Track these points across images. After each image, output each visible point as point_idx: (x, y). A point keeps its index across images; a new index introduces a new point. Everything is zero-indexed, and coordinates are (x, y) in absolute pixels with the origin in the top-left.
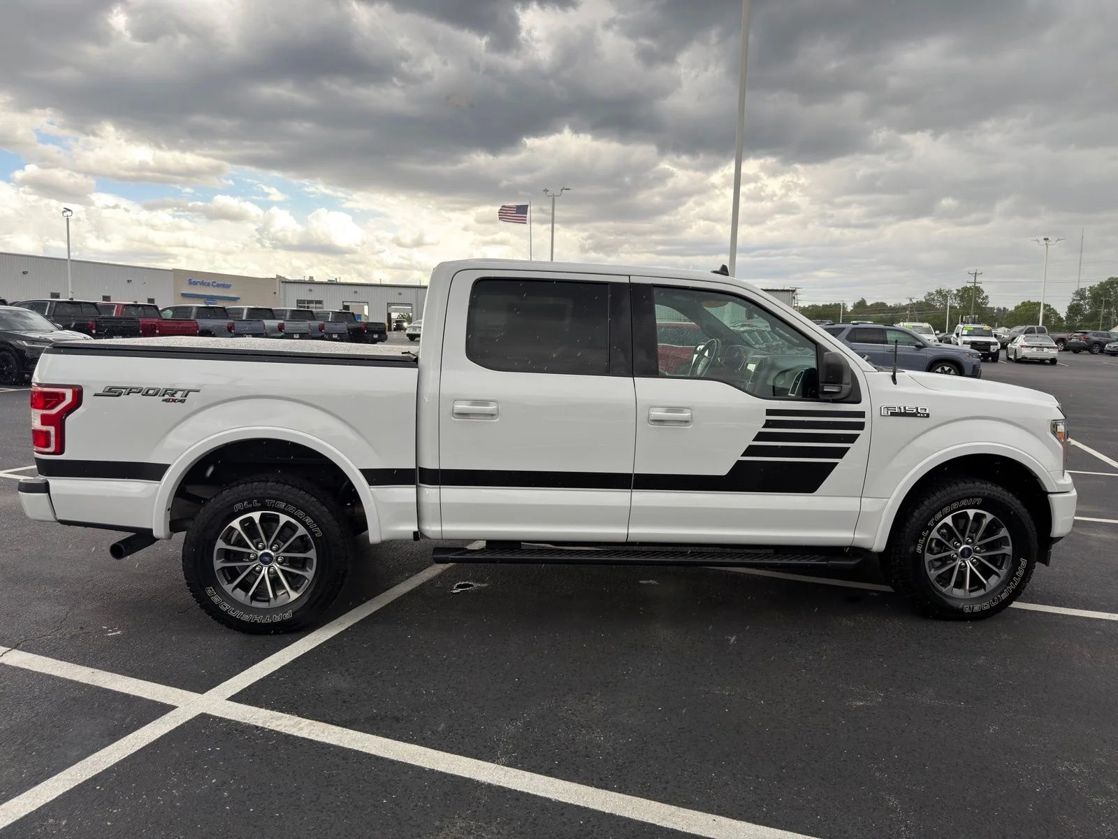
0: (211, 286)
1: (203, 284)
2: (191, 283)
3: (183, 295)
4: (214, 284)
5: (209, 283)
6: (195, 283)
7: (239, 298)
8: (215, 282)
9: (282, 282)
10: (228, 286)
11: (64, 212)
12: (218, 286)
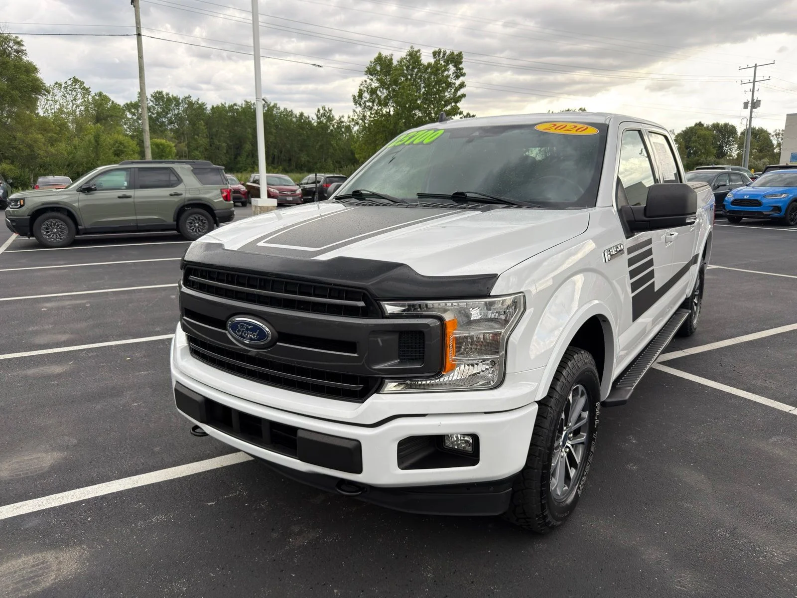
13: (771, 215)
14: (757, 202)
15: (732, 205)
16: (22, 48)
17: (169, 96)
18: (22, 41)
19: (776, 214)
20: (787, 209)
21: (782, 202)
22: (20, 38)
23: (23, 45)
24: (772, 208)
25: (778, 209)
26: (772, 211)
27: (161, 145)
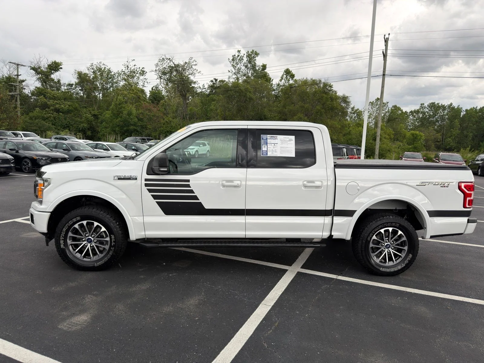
16: (332, 89)
17: (439, 105)
18: (332, 85)
22: (332, 84)
23: (332, 87)
27: (416, 134)
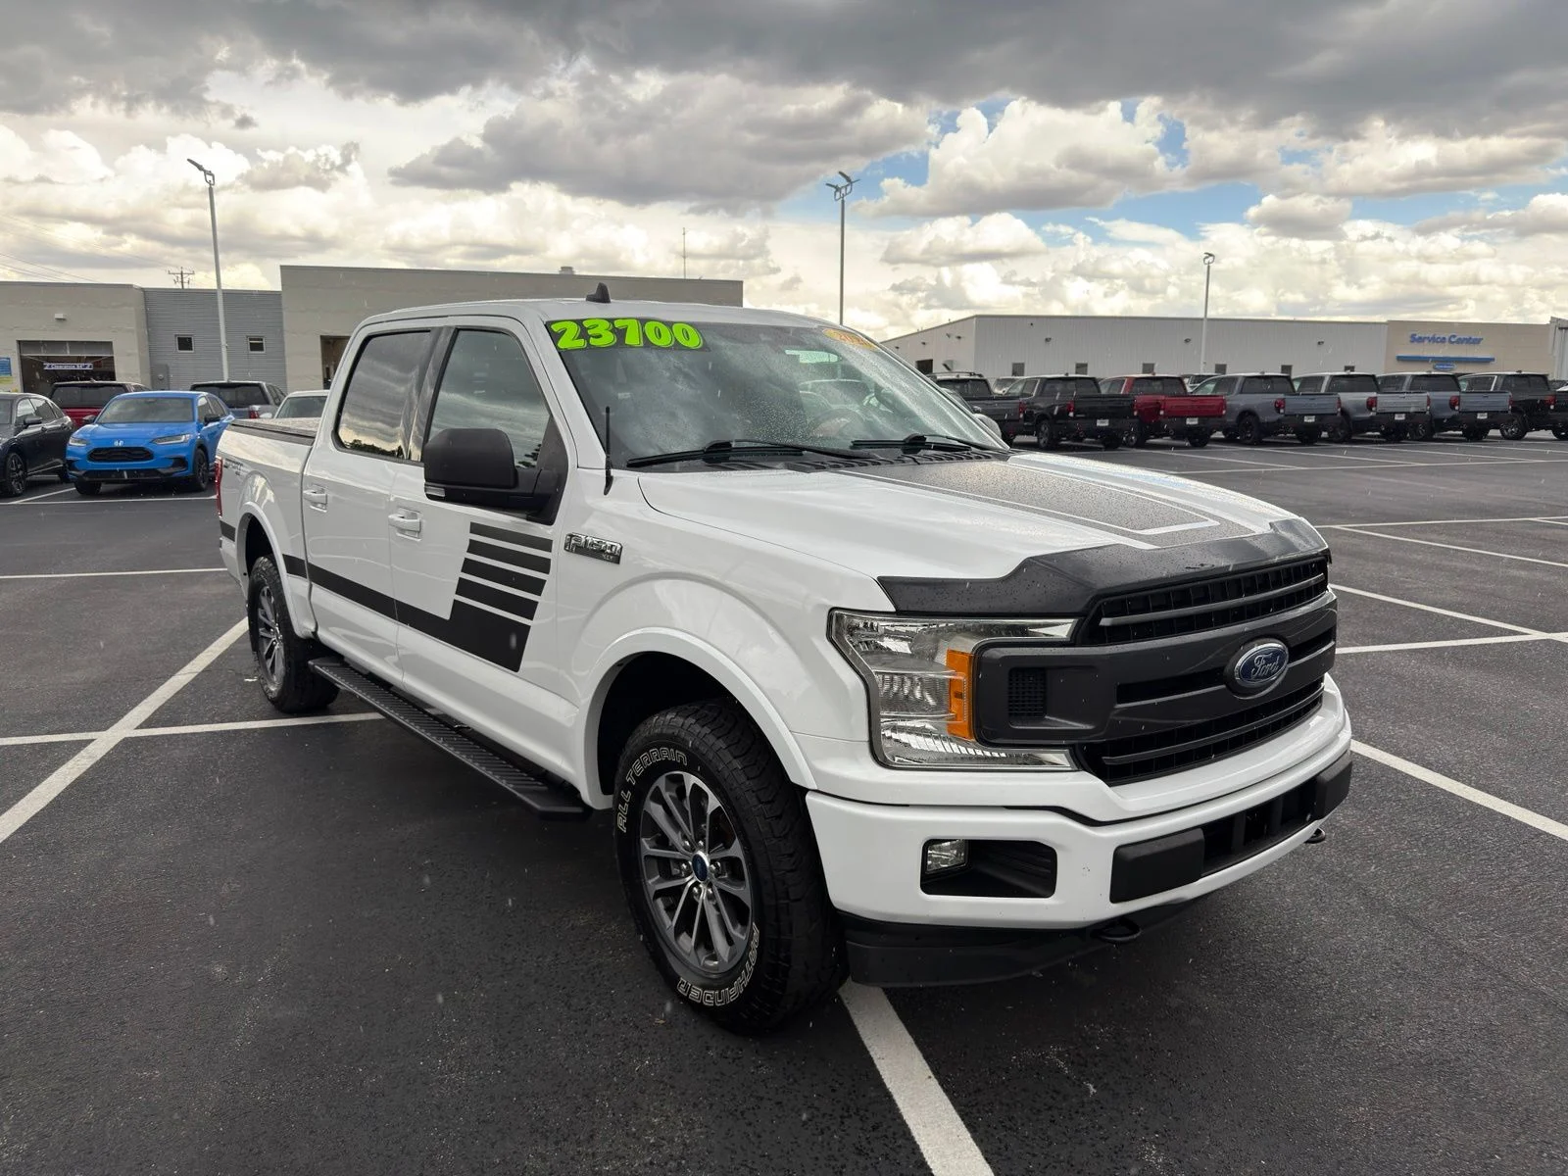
0: (1447, 343)
1: (1433, 340)
2: (1414, 339)
3: (1399, 359)
4: (1453, 340)
5: (1444, 338)
6: (1421, 340)
7: (1493, 360)
8: (1454, 336)
9: (1561, 329)
10: (1477, 341)
11: (1207, 257)
12: (1460, 341)
13: (173, 473)
14: (141, 452)
15: (89, 459)
19: (180, 472)
20: (194, 463)
21: (185, 449)
24: (172, 462)
25: (181, 462)
26: (173, 466)
